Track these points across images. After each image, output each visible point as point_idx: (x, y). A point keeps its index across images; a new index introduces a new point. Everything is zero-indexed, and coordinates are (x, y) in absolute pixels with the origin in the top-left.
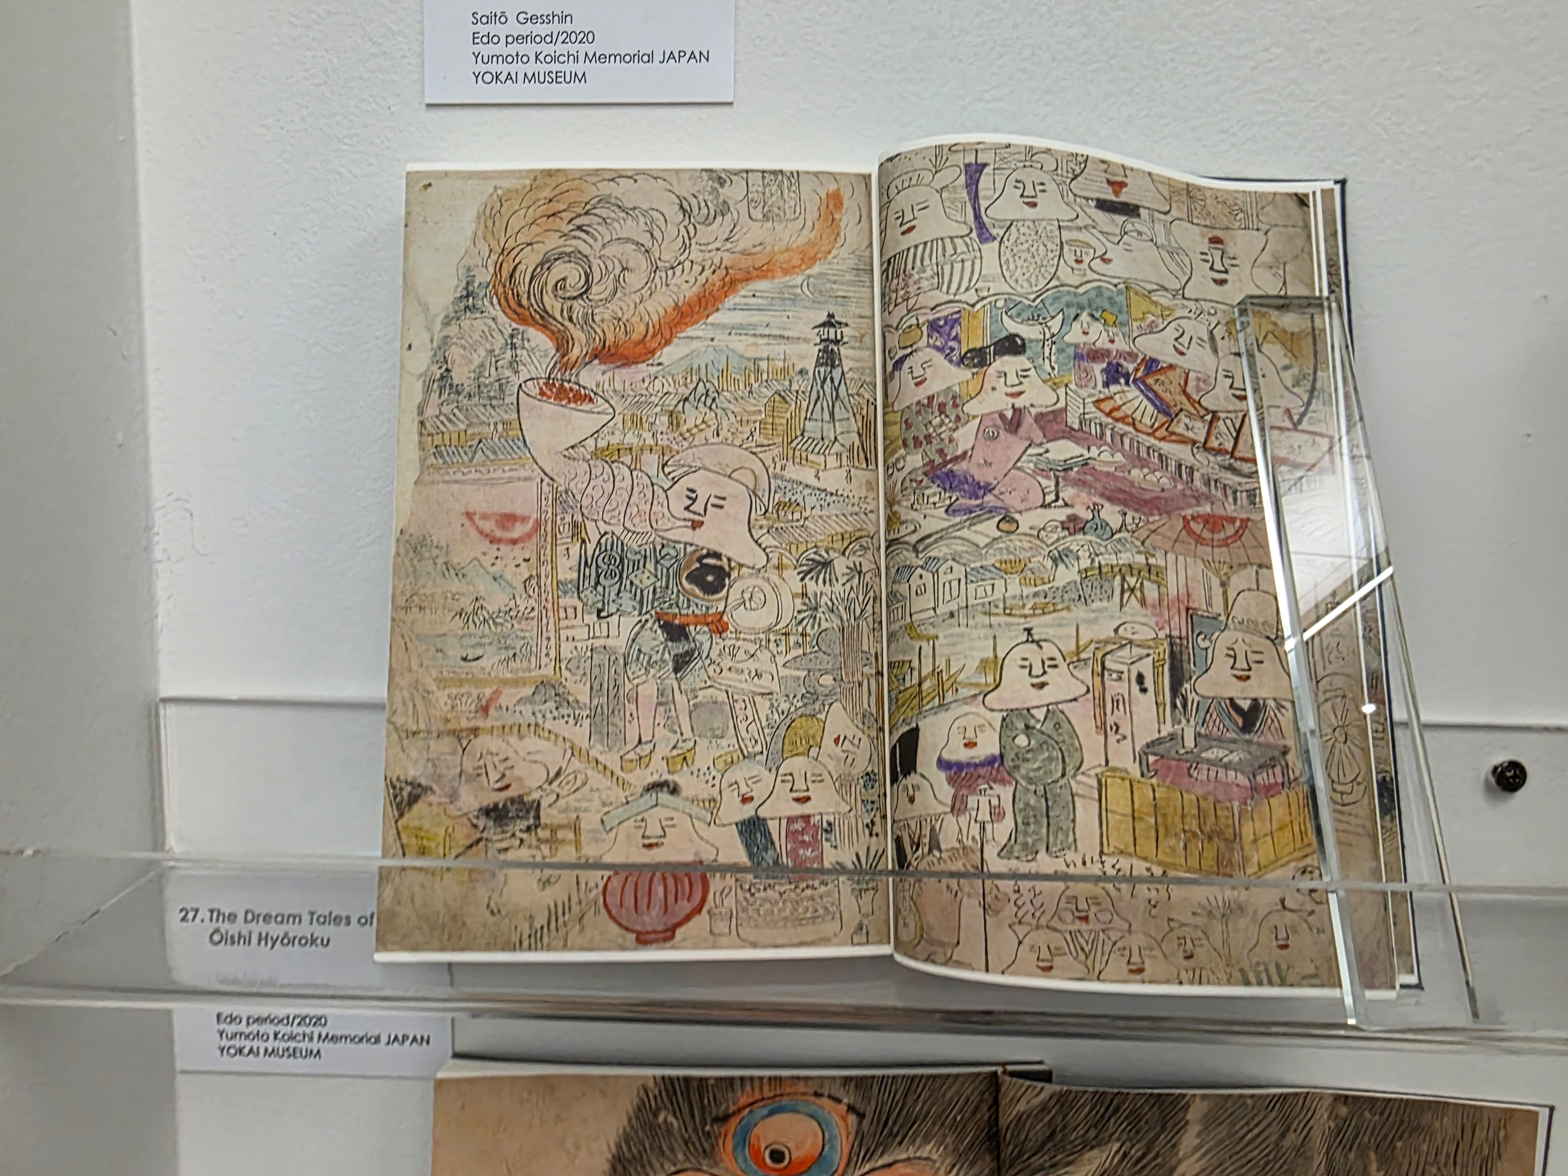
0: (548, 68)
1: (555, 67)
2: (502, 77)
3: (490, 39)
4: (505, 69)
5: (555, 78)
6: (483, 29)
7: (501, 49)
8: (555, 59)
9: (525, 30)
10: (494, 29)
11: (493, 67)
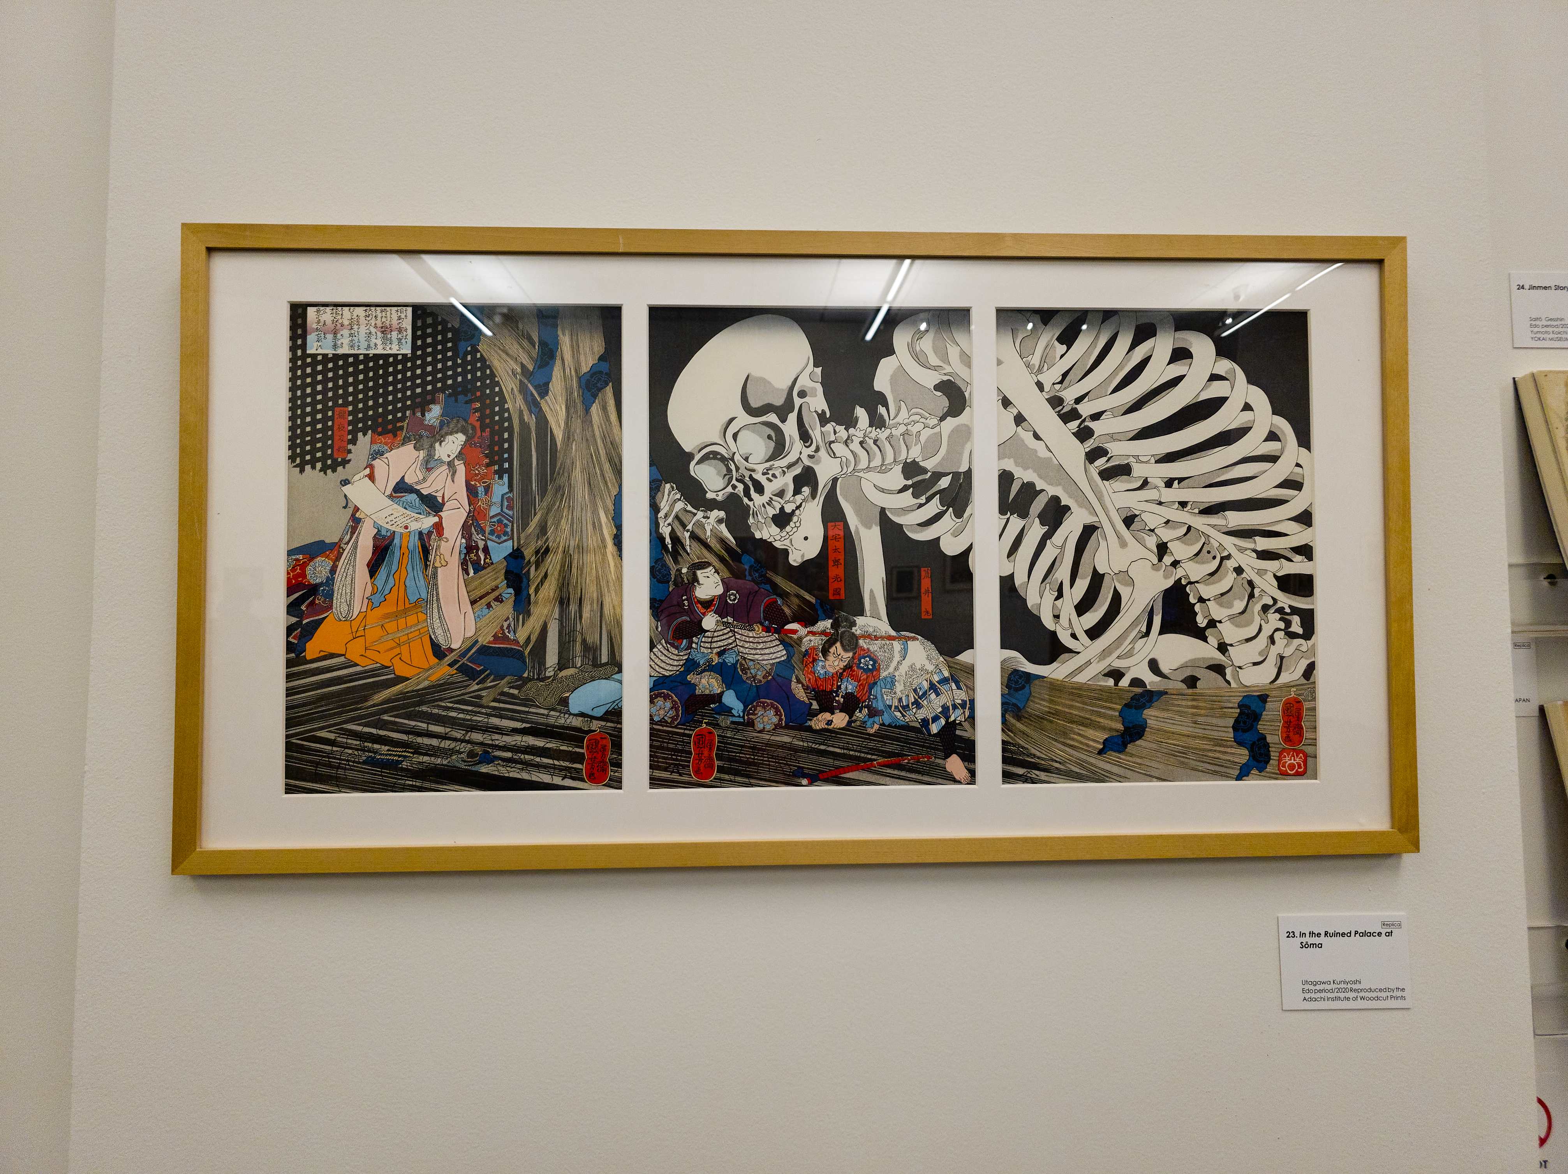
0: (1556, 336)
1: (1559, 336)
2: (1541, 339)
3: (1536, 326)
4: (1542, 336)
5: (1560, 339)
6: (1534, 323)
7: (1540, 329)
8: (1559, 333)
9: (1549, 323)
10: (1537, 323)
11: (1538, 335)
